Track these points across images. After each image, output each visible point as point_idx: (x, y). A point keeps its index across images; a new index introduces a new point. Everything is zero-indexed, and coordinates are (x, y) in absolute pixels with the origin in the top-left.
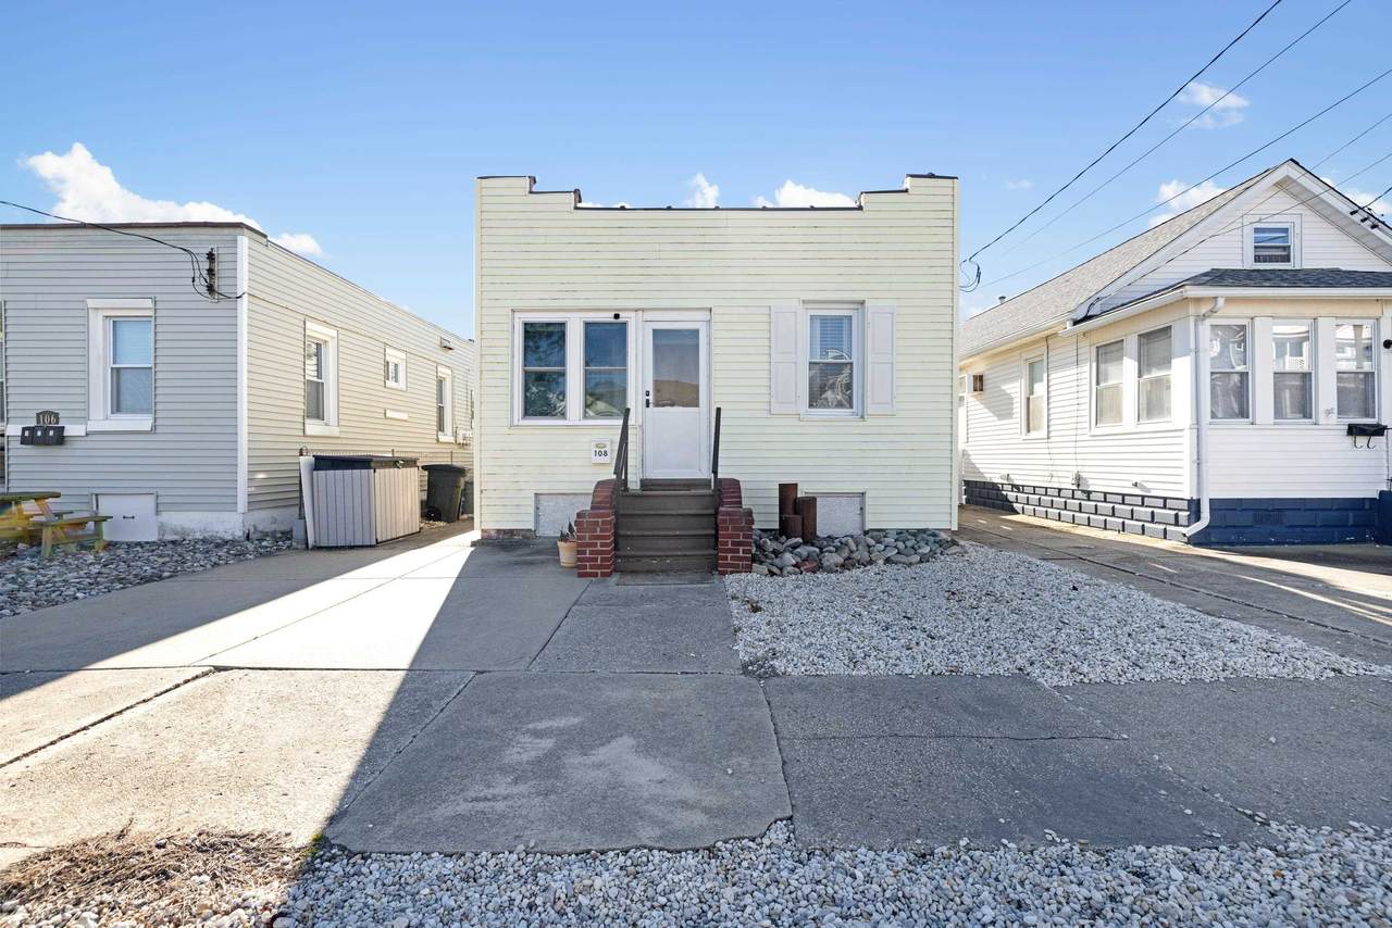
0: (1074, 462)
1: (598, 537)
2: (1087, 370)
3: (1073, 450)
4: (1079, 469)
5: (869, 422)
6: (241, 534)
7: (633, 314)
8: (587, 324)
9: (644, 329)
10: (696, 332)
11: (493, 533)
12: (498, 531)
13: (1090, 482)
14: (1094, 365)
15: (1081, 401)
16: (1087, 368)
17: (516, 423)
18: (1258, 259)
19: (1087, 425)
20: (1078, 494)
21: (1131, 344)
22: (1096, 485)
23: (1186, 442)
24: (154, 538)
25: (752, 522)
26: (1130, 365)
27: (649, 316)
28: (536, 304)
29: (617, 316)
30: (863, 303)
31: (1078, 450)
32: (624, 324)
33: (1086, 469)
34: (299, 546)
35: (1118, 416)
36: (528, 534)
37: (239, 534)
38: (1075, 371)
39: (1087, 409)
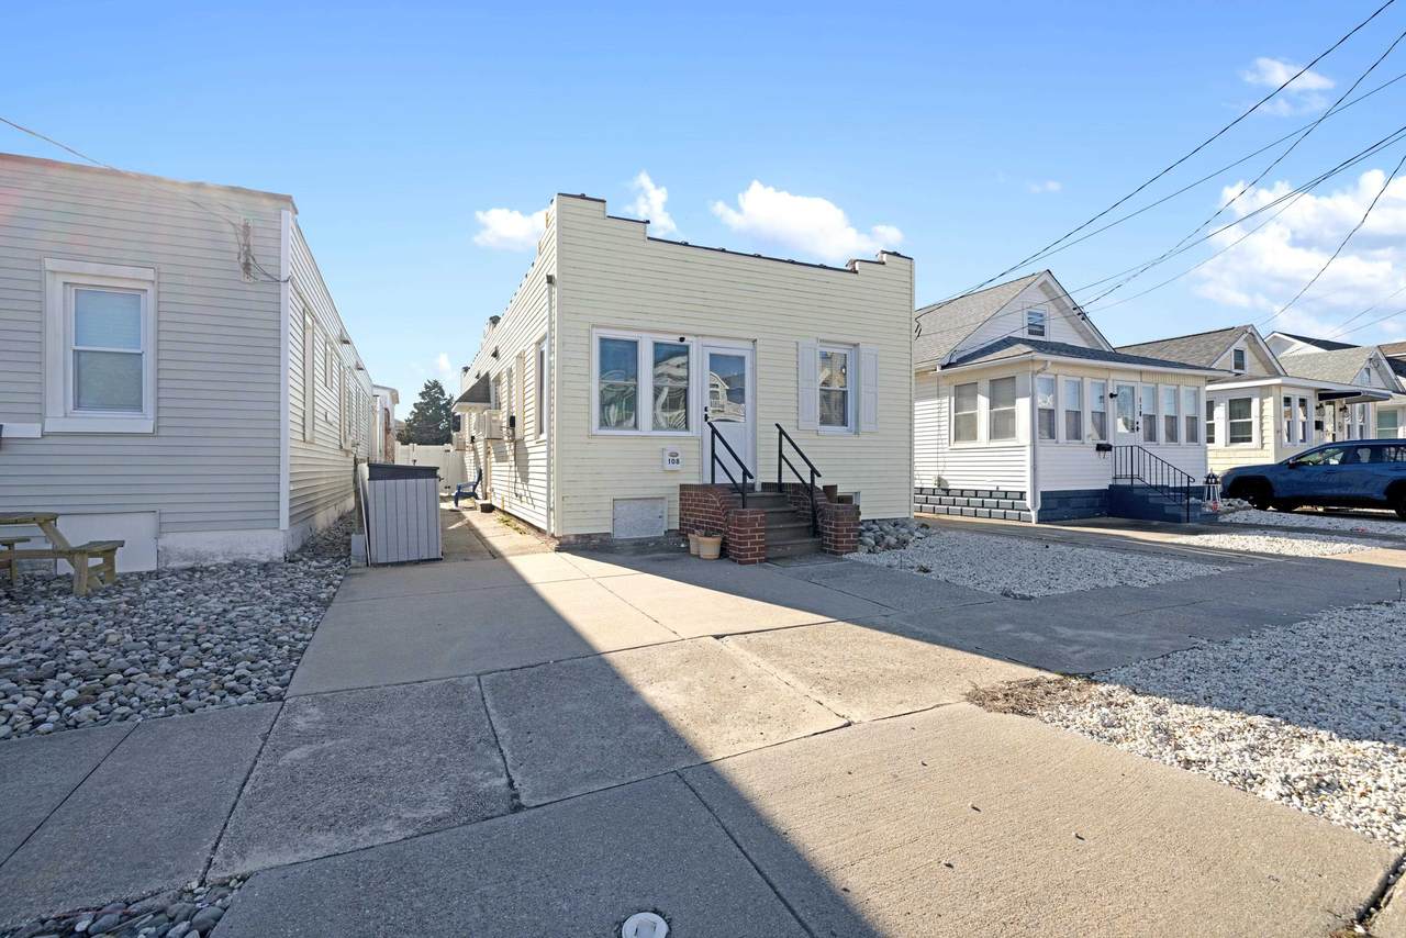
0: (936, 468)
1: (757, 531)
2: (947, 403)
3: (936, 460)
4: (940, 473)
5: (863, 437)
6: (282, 555)
7: (694, 339)
8: (656, 344)
9: (703, 353)
10: (742, 359)
11: (572, 538)
12: (577, 536)
13: (950, 482)
14: (953, 399)
15: (942, 424)
16: (947, 400)
17: (594, 433)
18: (1031, 332)
19: (947, 441)
20: (939, 492)
21: (984, 386)
22: (954, 484)
23: (1028, 452)
24: (153, 567)
25: (859, 513)
26: (983, 402)
27: (707, 341)
28: (614, 322)
29: (682, 340)
30: (856, 345)
31: (940, 460)
32: (687, 347)
33: (945, 473)
34: (359, 564)
35: (974, 437)
36: (605, 538)
37: (279, 554)
38: (936, 402)
39: (947, 428)
